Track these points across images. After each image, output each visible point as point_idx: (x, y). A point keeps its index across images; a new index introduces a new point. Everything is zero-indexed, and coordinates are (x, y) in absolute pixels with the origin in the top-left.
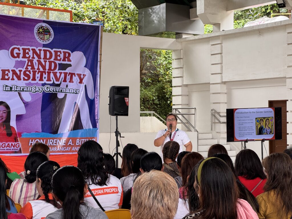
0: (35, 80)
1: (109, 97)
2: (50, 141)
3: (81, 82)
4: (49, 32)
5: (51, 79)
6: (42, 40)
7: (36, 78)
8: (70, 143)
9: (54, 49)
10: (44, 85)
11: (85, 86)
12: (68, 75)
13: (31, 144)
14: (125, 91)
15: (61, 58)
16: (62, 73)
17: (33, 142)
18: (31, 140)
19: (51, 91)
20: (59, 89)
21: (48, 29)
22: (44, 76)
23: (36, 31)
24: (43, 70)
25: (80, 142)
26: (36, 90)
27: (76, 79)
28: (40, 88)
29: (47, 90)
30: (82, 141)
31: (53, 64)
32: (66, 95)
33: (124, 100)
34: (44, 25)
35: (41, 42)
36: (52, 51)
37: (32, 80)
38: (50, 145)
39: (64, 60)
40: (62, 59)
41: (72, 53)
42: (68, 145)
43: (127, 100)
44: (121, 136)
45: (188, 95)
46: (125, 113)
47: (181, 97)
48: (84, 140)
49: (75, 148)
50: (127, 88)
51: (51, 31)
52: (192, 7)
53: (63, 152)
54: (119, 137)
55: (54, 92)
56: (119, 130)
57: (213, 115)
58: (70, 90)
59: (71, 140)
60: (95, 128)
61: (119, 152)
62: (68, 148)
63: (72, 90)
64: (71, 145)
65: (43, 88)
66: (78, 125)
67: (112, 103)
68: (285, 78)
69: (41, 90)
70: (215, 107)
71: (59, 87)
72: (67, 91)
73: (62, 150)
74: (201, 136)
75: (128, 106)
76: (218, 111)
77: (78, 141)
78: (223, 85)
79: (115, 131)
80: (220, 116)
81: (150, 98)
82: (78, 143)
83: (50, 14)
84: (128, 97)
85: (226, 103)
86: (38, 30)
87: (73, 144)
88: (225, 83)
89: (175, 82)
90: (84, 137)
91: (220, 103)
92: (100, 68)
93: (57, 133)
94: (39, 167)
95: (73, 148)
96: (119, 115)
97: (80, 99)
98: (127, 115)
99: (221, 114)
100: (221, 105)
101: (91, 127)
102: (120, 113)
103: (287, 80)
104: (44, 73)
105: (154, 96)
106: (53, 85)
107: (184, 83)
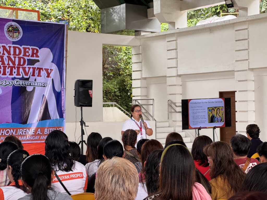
0: (6, 74)
1: (74, 90)
2: (20, 131)
3: (48, 76)
4: (18, 30)
5: (21, 73)
6: (11, 38)
7: (6, 73)
8: (39, 133)
9: (23, 46)
10: (13, 79)
11: (53, 80)
12: (36, 69)
13: (2, 133)
14: (89, 84)
15: (29, 54)
16: (30, 68)
17: (4, 132)
18: (2, 130)
19: (20, 84)
20: (27, 83)
21: (17, 28)
22: (14, 70)
23: (6, 29)
24: (13, 65)
25: (48, 131)
26: (6, 84)
27: (43, 73)
28: (10, 82)
29: (17, 83)
30: (50, 130)
31: (22, 60)
32: (34, 88)
33: (88, 92)
34: (13, 23)
35: (11, 40)
36: (21, 48)
37: (3, 74)
38: (20, 134)
39: (33, 56)
40: (31, 55)
41: (40, 49)
42: (37, 134)
43: (90, 92)
44: (86, 125)
45: (146, 88)
46: (89, 104)
47: (140, 89)
48: (52, 129)
49: (44, 136)
50: (91, 81)
51: (19, 29)
52: (149, 8)
53: (32, 140)
54: (84, 126)
55: (23, 85)
56: (84, 120)
57: (170, 105)
58: (39, 83)
59: (39, 130)
60: (62, 118)
61: (84, 140)
62: (36, 137)
63: (41, 83)
64: (40, 134)
65: (13, 82)
66: (46, 116)
67: (77, 95)
68: (234, 71)
69: (11, 84)
70: (171, 98)
71: (28, 81)
72: (35, 85)
73: (31, 139)
74: (158, 125)
75: (92, 98)
76: (174, 102)
77: (46, 130)
78: (179, 78)
79: (80, 120)
80: (176, 106)
81: (112, 90)
82: (46, 132)
83: (19, 14)
84: (91, 89)
85: (181, 94)
86: (8, 29)
87: (41, 134)
88: (180, 76)
89: (134, 75)
90: (51, 127)
91: (175, 94)
92: (66, 63)
93: (26, 123)
94: (10, 155)
95: (42, 136)
96: (84, 106)
97: (48, 92)
98: (91, 106)
99: (177, 105)
100: (177, 96)
101: (58, 117)
102: (85, 105)
103: (236, 73)
104: (14, 68)
105: (116, 89)
106: (23, 79)
107: (143, 77)
